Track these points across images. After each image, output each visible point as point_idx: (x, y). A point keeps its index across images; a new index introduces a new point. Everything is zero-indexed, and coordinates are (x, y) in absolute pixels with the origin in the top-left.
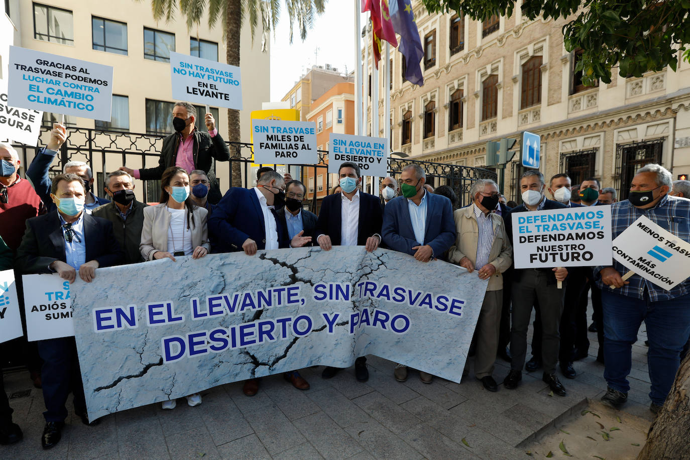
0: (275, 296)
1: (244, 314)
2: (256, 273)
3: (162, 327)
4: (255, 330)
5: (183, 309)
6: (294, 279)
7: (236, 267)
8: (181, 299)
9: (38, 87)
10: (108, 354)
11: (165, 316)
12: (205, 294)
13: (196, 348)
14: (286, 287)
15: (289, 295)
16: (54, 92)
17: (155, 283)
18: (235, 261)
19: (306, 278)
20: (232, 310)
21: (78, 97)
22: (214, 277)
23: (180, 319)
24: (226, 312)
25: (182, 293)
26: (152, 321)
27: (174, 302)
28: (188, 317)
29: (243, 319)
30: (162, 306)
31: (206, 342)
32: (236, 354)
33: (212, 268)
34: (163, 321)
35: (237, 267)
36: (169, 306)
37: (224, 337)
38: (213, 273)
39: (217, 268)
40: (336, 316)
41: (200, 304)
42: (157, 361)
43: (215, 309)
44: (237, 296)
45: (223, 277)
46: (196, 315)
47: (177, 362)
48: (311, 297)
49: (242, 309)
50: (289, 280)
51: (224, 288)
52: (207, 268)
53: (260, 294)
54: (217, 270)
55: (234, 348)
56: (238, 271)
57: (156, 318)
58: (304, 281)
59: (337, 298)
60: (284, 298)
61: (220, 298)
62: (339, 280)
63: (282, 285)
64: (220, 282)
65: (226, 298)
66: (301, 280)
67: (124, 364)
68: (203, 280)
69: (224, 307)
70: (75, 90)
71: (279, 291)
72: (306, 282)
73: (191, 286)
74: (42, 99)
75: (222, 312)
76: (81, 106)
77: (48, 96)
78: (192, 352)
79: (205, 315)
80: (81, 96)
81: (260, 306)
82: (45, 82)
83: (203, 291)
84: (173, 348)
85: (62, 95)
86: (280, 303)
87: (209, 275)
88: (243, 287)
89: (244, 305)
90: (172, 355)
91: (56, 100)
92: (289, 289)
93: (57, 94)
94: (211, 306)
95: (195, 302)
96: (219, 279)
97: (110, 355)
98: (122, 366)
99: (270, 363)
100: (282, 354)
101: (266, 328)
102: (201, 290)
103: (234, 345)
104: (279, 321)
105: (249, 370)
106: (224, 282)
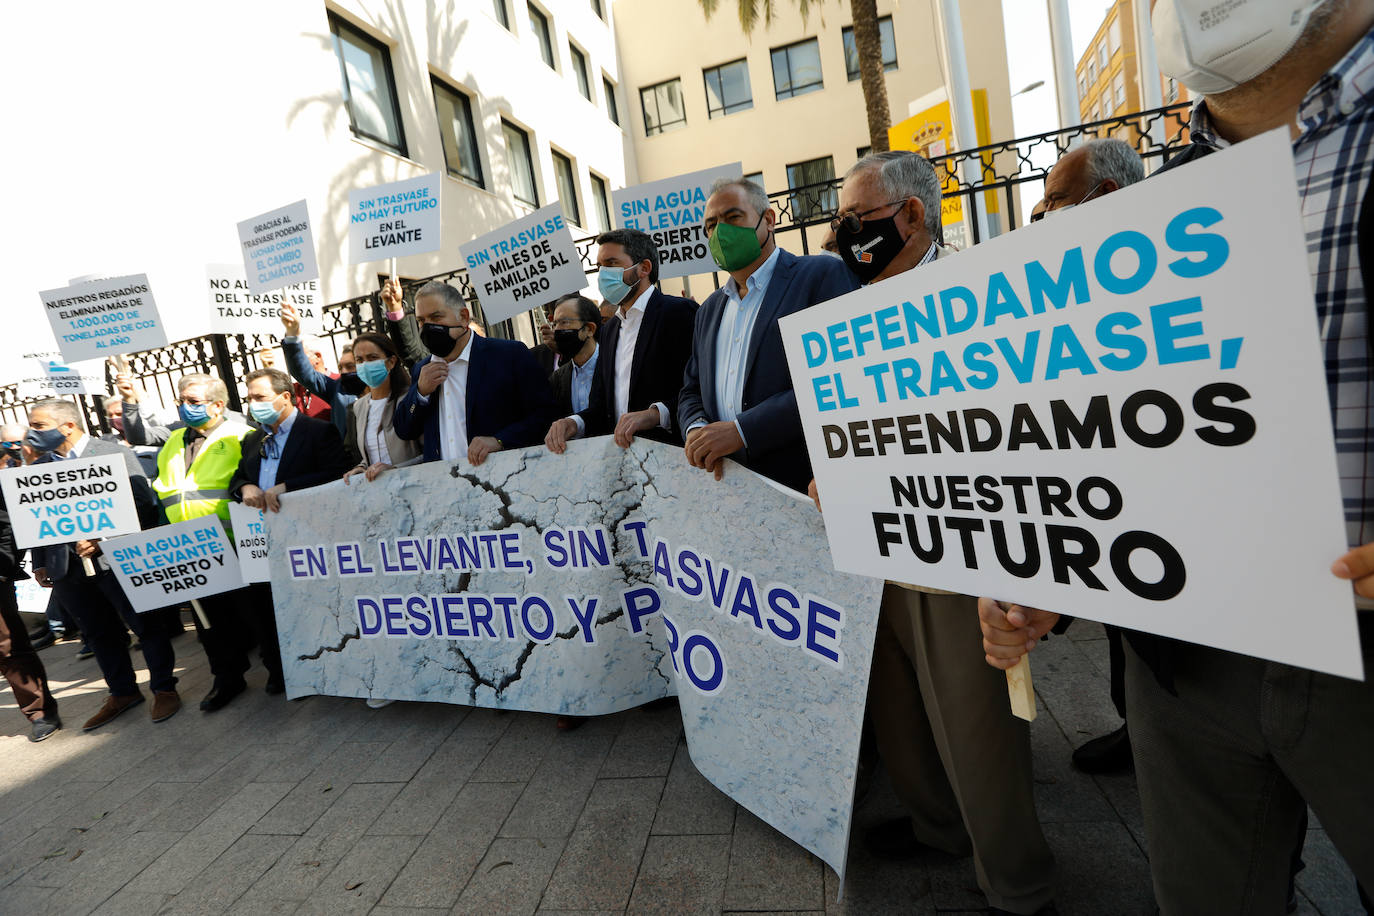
0: (483, 549)
1: (444, 577)
2: (450, 503)
4: (463, 608)
5: (372, 555)
6: (509, 520)
11: (354, 564)
12: (393, 534)
13: (394, 623)
14: (498, 533)
15: (506, 551)
19: (527, 517)
20: (427, 565)
22: (398, 508)
24: (421, 568)
27: (360, 543)
28: (378, 567)
29: (445, 585)
30: (349, 548)
32: (444, 649)
33: (391, 493)
34: (353, 571)
36: (356, 548)
37: (424, 611)
38: (395, 501)
39: (397, 494)
40: (592, 604)
41: (389, 550)
42: (353, 631)
44: (430, 541)
45: (408, 507)
46: (387, 568)
47: (374, 640)
48: (542, 557)
49: (440, 567)
50: (499, 519)
51: (413, 526)
52: (387, 494)
53: (461, 541)
54: (399, 496)
55: (440, 637)
56: (426, 498)
58: (524, 523)
59: (585, 564)
60: (498, 556)
61: (411, 543)
62: (582, 521)
63: (490, 528)
64: (408, 516)
65: (416, 542)
66: (518, 520)
67: (323, 627)
68: (386, 512)
69: (417, 559)
71: (488, 539)
72: (528, 525)
75: (414, 568)
78: (390, 630)
79: (397, 569)
81: (464, 566)
83: (390, 530)
86: (493, 565)
87: (390, 505)
89: (442, 560)
90: (368, 626)
92: (504, 538)
94: (402, 556)
95: (383, 546)
96: (405, 510)
99: (497, 683)
100: (512, 670)
101: (480, 610)
102: (387, 529)
103: (440, 632)
104: (498, 601)
105: (466, 686)
106: (412, 517)
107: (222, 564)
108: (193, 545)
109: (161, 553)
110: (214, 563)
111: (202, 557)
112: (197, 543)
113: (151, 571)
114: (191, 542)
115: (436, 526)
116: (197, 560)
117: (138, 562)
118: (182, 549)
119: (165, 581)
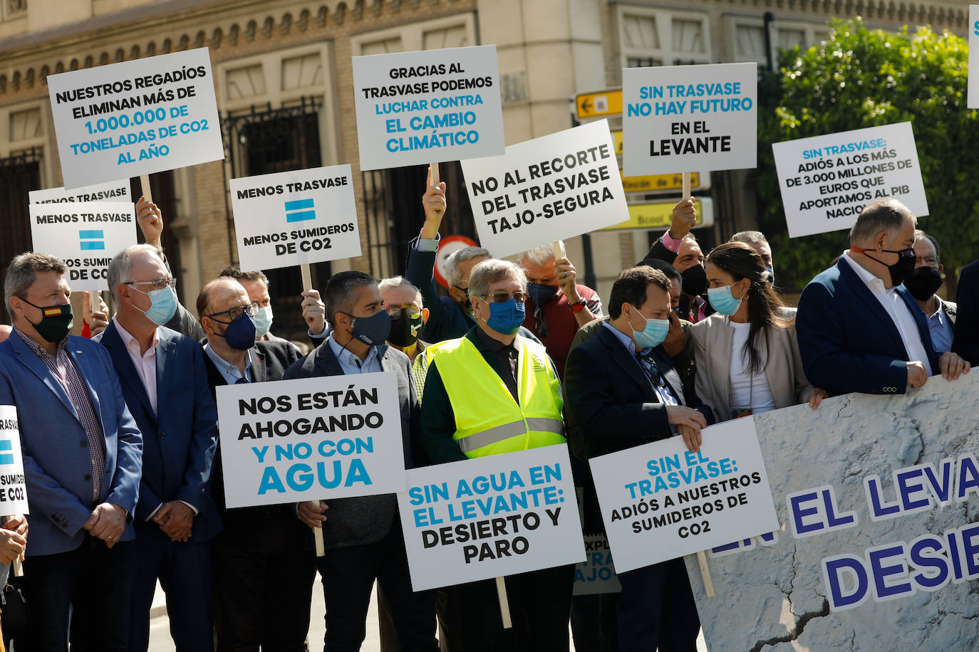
1: (966, 504)
3: (821, 536)
5: (853, 499)
7: (937, 407)
8: (847, 480)
10: (735, 598)
11: (822, 516)
12: (890, 466)
13: (889, 581)
17: (797, 454)
18: (934, 395)
20: (943, 495)
22: (901, 431)
23: (850, 519)
24: (934, 501)
25: (846, 469)
26: (801, 529)
27: (834, 487)
28: (865, 513)
29: (966, 516)
30: (814, 496)
31: (905, 568)
32: (964, 591)
33: (895, 414)
34: (820, 526)
35: (941, 407)
36: (826, 494)
37: (937, 554)
38: (898, 423)
39: (903, 413)
41: (883, 487)
42: (818, 607)
43: (913, 497)
44: (947, 466)
45: (917, 429)
46: (879, 512)
47: (855, 610)
49: (962, 494)
51: (922, 451)
52: (886, 415)
54: (905, 416)
55: (960, 581)
56: (942, 414)
57: (807, 521)
61: (918, 473)
64: (915, 440)
65: (928, 471)
67: (762, 614)
68: (882, 438)
69: (929, 491)
73: (863, 454)
75: (925, 502)
78: (883, 591)
79: (896, 509)
83: (885, 461)
84: (845, 581)
87: (891, 429)
88: (956, 446)
89: (964, 484)
90: (845, 593)
94: (905, 491)
95: (872, 484)
96: (911, 433)
97: (738, 600)
98: (760, 620)
102: (881, 461)
103: (958, 575)
106: (922, 440)
107: (555, 523)
108: (523, 489)
109: (476, 496)
110: (546, 520)
111: (531, 509)
112: (529, 486)
113: (454, 524)
114: (522, 485)
116: (523, 512)
117: (440, 508)
118: (506, 493)
119: (470, 542)
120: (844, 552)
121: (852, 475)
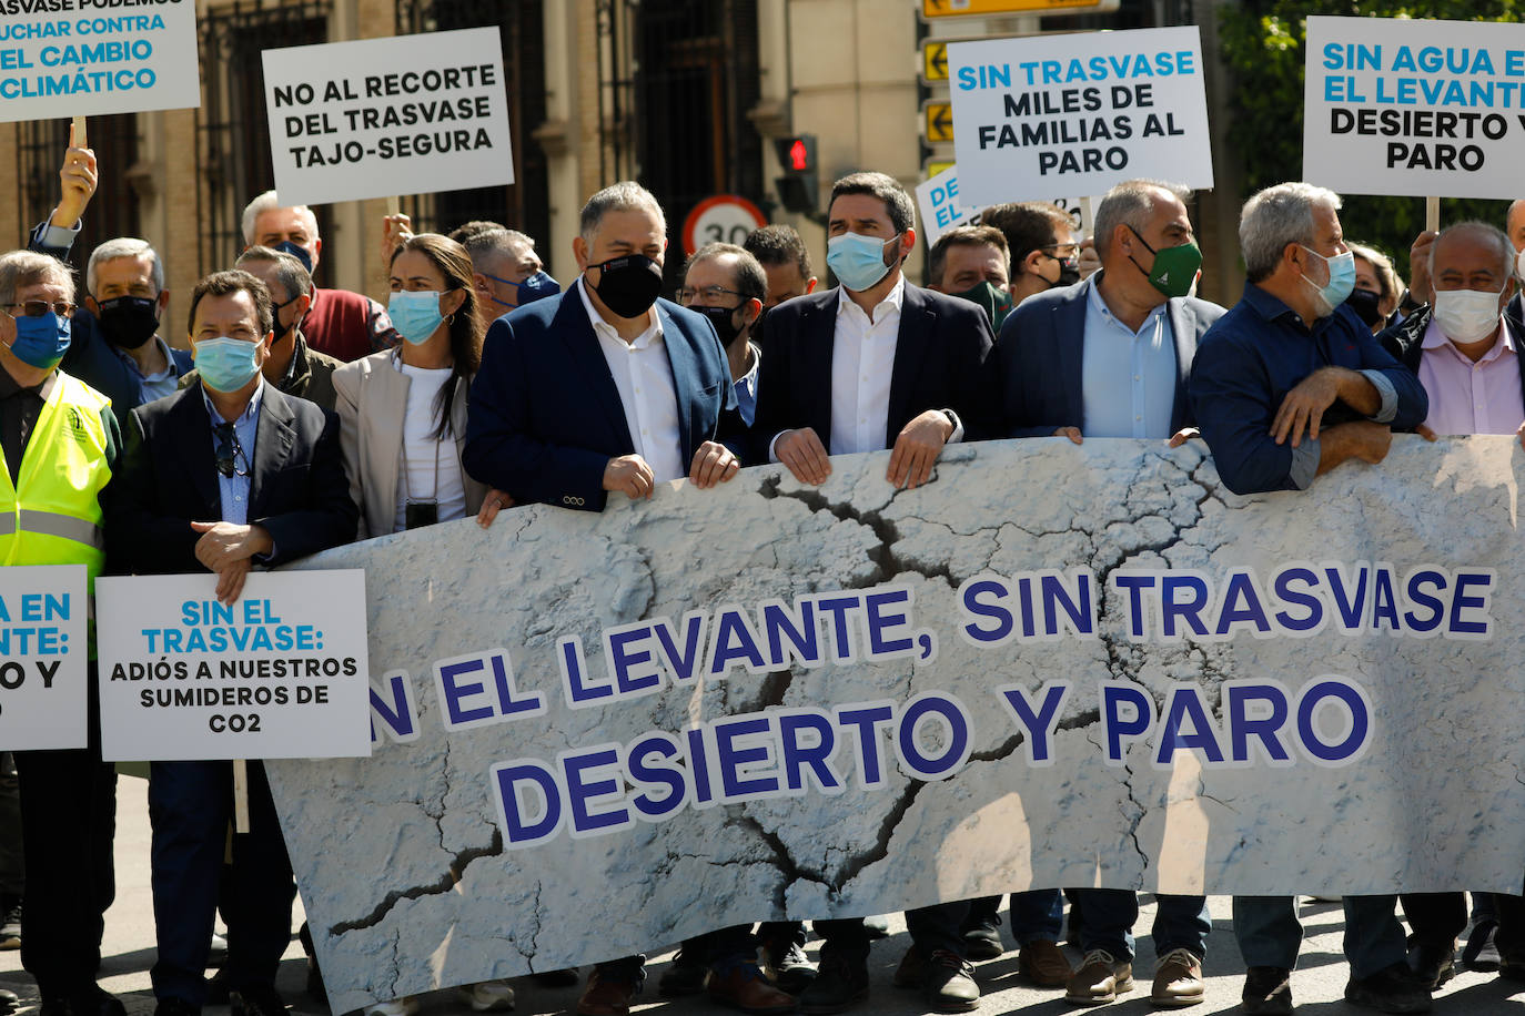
0: (824, 623)
1: (724, 685)
2: (755, 545)
3: (489, 729)
4: (772, 740)
5: (539, 671)
6: (888, 565)
7: (684, 529)
8: (531, 642)
9: (21, 53)
10: (351, 825)
11: (490, 697)
12: (598, 621)
13: (594, 806)
14: (862, 594)
15: (876, 623)
16: (58, 56)
17: (451, 599)
18: (678, 509)
19: (931, 559)
20: (684, 670)
21: (114, 55)
22: (619, 566)
23: (534, 704)
24: (668, 677)
25: (529, 623)
26: (458, 716)
27: (510, 652)
28: (556, 696)
29: (724, 703)
30: (477, 665)
31: (620, 786)
32: (714, 824)
33: (609, 538)
34: (487, 712)
35: (689, 529)
36: (497, 662)
37: (669, 763)
38: (615, 553)
39: (624, 537)
40: (1055, 694)
41: (587, 655)
42: (485, 841)
43: (634, 672)
44: (695, 623)
45: (647, 562)
46: (580, 694)
47: (540, 849)
48: (954, 627)
49: (718, 667)
50: (869, 568)
51: (653, 599)
52: (596, 539)
53: (774, 616)
54: (627, 542)
55: (706, 805)
56: (691, 540)
57: (466, 703)
58: (921, 569)
59: (1051, 628)
60: (859, 634)
61: (645, 633)
62: (1050, 560)
63: (845, 586)
64: (641, 581)
65: (661, 631)
66: (911, 566)
67: (396, 850)
68: (587, 577)
69: (660, 662)
70: (106, 38)
71: (839, 607)
72: (930, 573)
73: (558, 598)
74: (33, 87)
75: (653, 680)
76: (125, 80)
77: (45, 71)
78: (583, 822)
79: (607, 691)
80: (123, 51)
81: (777, 658)
82: (34, 35)
83: (591, 614)
84: (526, 803)
85: (78, 62)
86: (843, 652)
87: (603, 562)
89: (723, 653)
90: (526, 821)
91: (65, 79)
92: (873, 602)
93: (65, 61)
94: (622, 662)
95: (569, 649)
96: (635, 570)
97: (357, 827)
98: (392, 859)
99: (832, 873)
100: (868, 842)
101: (807, 738)
102: (583, 613)
103: (704, 794)
104: (846, 718)
105: (765, 887)
106: (653, 580)
115: (714, 593)
120: (525, 755)
121: (538, 633)
